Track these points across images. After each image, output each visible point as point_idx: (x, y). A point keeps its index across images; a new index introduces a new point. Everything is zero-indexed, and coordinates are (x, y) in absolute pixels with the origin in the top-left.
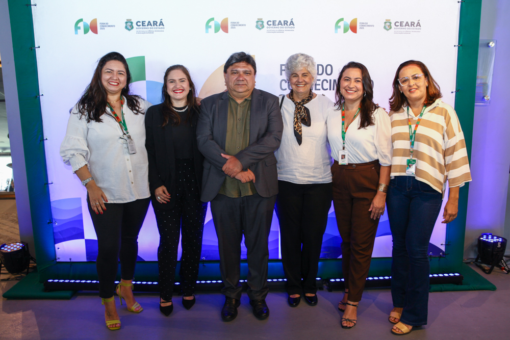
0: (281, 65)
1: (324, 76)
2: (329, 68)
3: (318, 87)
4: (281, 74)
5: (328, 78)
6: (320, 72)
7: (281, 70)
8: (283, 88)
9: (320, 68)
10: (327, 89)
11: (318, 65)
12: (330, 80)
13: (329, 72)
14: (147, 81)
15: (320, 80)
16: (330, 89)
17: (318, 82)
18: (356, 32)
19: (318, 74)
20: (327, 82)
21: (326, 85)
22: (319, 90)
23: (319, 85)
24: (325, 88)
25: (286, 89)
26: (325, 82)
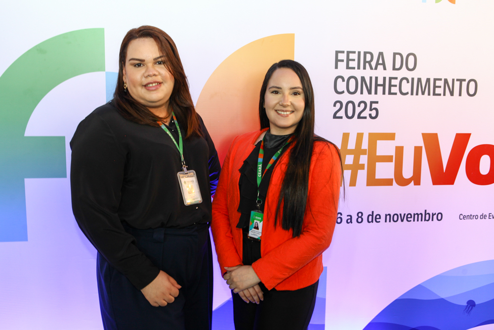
0: (337, 53)
1: (404, 73)
2: (411, 58)
3: (393, 90)
4: (336, 67)
5: (410, 75)
6: (398, 66)
7: (337, 61)
8: (339, 90)
9: (398, 58)
10: (407, 93)
11: (395, 54)
12: (413, 79)
13: (411, 66)
14: (107, 73)
15: (396, 78)
16: (412, 94)
17: (394, 82)
18: (454, 3)
19: (394, 69)
20: (408, 82)
21: (406, 87)
22: (395, 94)
23: (396, 86)
24: (404, 91)
25: (343, 92)
26: (404, 82)
